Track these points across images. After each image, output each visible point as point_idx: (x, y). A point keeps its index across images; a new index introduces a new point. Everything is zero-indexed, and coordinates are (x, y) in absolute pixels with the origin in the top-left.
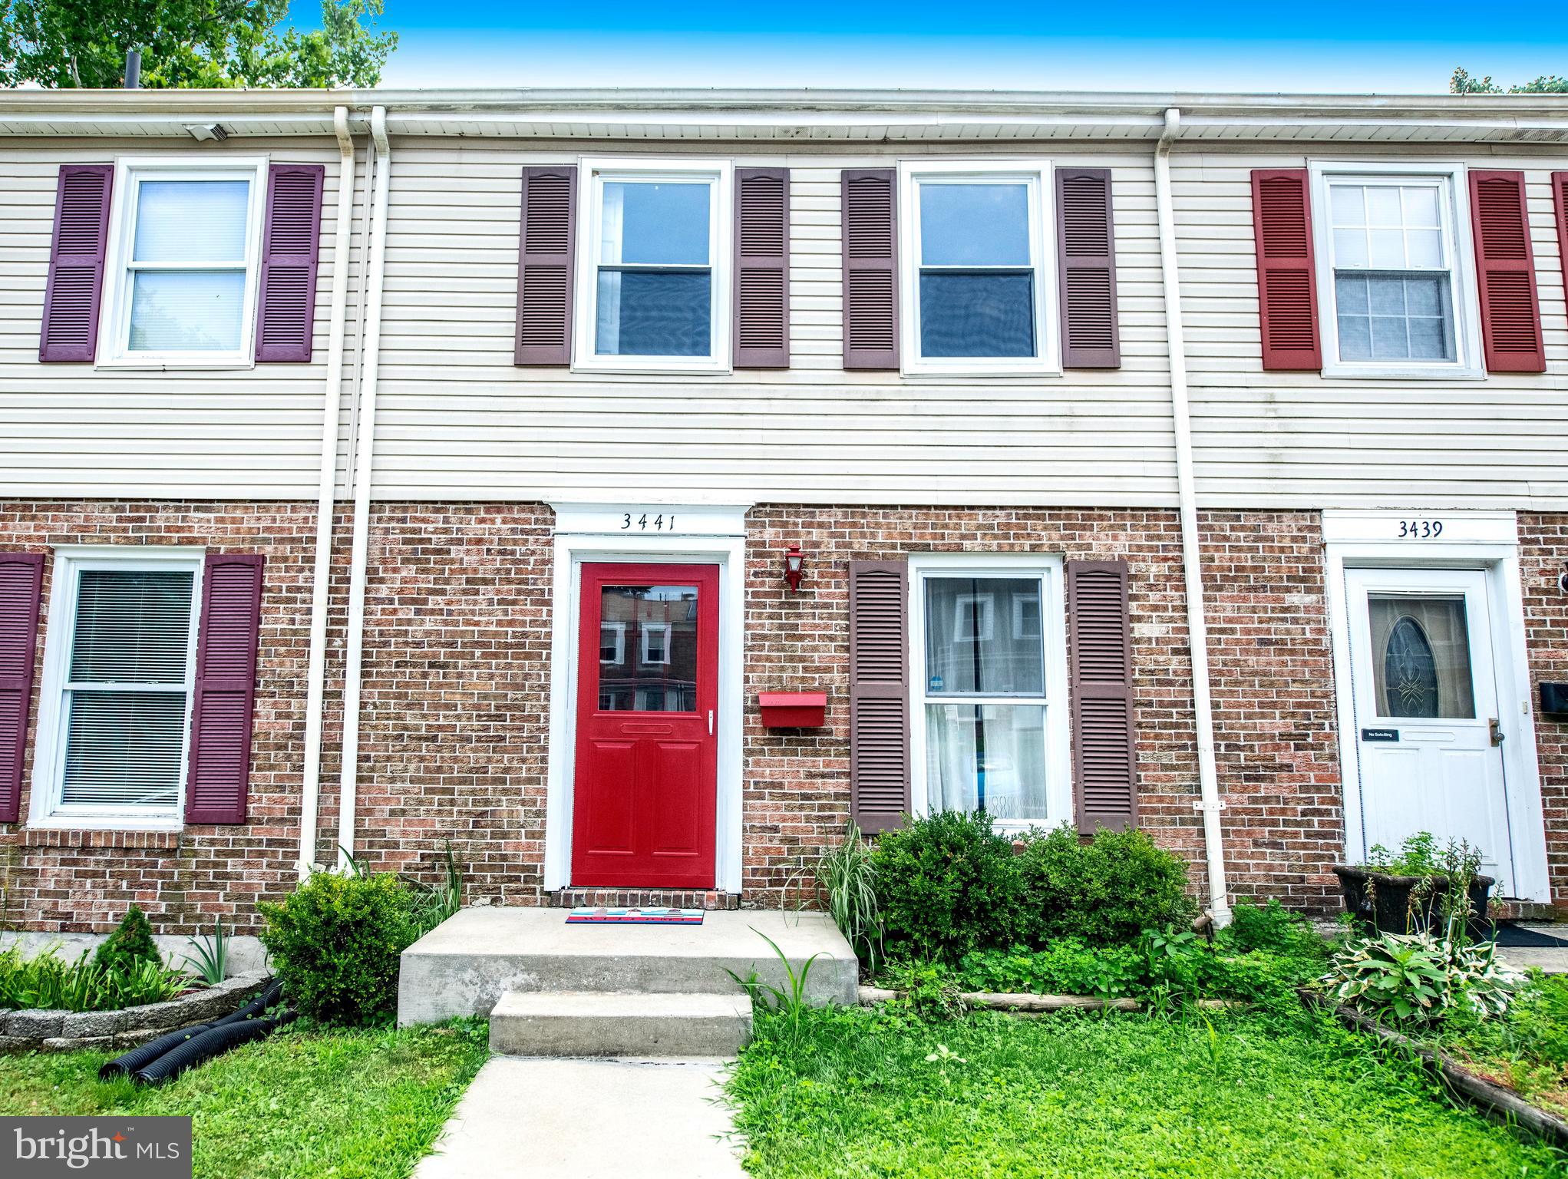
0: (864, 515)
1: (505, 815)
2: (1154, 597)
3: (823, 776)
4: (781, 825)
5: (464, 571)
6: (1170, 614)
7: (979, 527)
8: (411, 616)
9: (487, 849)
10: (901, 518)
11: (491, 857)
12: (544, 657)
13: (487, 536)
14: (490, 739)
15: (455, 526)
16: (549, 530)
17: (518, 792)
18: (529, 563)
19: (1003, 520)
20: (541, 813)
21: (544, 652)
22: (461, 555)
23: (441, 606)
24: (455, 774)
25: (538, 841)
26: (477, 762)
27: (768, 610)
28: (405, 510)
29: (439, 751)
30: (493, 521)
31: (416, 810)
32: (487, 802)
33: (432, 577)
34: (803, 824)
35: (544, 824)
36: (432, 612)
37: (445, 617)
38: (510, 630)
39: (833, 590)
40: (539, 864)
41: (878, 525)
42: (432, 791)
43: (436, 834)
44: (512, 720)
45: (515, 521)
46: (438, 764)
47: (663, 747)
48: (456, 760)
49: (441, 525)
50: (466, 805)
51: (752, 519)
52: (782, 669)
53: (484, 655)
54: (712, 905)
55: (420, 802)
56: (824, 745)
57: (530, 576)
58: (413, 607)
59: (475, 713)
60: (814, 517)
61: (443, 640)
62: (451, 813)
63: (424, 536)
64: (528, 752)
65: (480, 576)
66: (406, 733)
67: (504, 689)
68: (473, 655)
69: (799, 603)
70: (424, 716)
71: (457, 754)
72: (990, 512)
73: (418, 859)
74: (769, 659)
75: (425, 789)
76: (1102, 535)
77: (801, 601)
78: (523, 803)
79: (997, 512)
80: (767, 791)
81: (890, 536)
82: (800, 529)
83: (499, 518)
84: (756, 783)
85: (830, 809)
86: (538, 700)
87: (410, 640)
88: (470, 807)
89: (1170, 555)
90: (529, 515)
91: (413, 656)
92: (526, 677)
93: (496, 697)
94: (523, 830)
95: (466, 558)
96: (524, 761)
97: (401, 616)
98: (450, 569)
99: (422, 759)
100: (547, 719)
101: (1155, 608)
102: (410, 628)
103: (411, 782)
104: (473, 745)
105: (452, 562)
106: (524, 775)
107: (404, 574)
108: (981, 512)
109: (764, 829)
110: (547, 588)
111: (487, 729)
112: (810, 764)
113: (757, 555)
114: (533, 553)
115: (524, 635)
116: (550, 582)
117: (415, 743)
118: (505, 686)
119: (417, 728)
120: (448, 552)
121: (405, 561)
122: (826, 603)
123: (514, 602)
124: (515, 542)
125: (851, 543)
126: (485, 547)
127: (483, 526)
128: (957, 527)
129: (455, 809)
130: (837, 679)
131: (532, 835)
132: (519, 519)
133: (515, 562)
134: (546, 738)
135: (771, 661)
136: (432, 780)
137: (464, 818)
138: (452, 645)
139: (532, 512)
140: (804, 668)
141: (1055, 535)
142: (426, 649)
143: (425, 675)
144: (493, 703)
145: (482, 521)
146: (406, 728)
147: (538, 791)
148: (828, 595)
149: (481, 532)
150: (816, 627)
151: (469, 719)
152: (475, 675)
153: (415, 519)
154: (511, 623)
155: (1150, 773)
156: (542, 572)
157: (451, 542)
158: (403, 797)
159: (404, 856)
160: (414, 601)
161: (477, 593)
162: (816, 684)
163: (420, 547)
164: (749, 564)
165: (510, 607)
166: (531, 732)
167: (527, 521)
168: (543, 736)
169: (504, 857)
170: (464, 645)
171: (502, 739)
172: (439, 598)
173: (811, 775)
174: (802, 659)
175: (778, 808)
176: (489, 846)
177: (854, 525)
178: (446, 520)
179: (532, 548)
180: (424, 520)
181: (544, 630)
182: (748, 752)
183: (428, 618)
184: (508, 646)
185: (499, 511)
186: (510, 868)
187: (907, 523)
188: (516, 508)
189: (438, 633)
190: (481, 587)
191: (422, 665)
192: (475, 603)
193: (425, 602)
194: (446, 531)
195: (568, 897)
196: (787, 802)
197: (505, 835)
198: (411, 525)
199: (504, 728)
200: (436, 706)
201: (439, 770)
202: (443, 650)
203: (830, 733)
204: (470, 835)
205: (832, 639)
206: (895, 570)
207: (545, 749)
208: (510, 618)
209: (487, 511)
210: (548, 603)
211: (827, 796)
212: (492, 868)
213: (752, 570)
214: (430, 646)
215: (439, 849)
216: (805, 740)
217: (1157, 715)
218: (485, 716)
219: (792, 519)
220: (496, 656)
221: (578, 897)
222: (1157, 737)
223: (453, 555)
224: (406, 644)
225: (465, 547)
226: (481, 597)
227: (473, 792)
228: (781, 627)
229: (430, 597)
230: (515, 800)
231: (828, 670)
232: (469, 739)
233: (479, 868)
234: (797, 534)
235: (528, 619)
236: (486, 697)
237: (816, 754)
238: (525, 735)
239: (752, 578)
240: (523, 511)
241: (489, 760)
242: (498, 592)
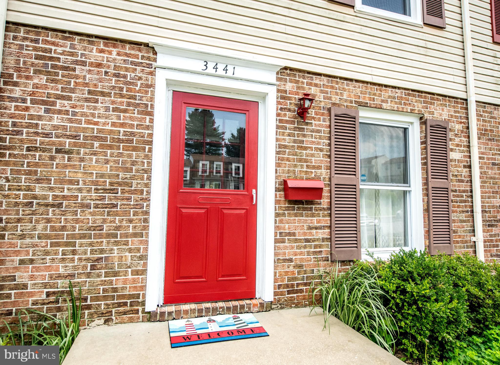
0: (337, 83)
1: (116, 259)
2: (457, 140)
3: (316, 228)
4: (294, 258)
5: (87, 85)
6: (462, 148)
7: (389, 97)
8: (42, 113)
9: (102, 285)
10: (355, 87)
11: (104, 291)
12: (147, 150)
13: (105, 62)
14: (106, 206)
15: (80, 52)
16: (151, 65)
17: (126, 243)
18: (137, 85)
19: (399, 95)
20: (144, 257)
21: (147, 147)
22: (85, 73)
23: (67, 108)
24: (77, 231)
25: (141, 277)
26: (94, 222)
27: (288, 131)
28: (38, 34)
29: (63, 215)
30: (110, 53)
31: (43, 259)
32: (102, 251)
33: (60, 86)
34: (306, 257)
35: (145, 265)
36: (59, 112)
37: (70, 117)
38: (122, 130)
39: (322, 123)
40: (141, 293)
41: (344, 89)
42: (58, 244)
43: (59, 276)
44: (122, 193)
45: (127, 55)
46: (62, 224)
47: (225, 211)
48: (77, 221)
49: (68, 49)
50: (86, 253)
51: (280, 76)
52: (295, 166)
53: (101, 146)
54: (256, 309)
55: (47, 253)
56: (317, 210)
57: (137, 94)
58: (43, 107)
59: (93, 187)
60: (312, 80)
61: (68, 133)
62: (73, 260)
63: (53, 55)
64: (134, 215)
65: (99, 89)
66: (35, 201)
67: (116, 170)
68: (92, 146)
69: (304, 129)
70: (51, 189)
71: (79, 216)
72: (394, 90)
73: (44, 296)
74: (288, 160)
75: (51, 243)
76: (438, 108)
77: (305, 127)
78: (130, 250)
79: (397, 90)
80: (286, 238)
81: (349, 96)
82: (305, 86)
83: (115, 51)
84: (281, 233)
85: (320, 247)
86: (142, 179)
87: (40, 131)
88: (89, 255)
89: (463, 121)
90: (137, 53)
91: (42, 143)
92: (134, 163)
93: (110, 177)
94: (130, 270)
95: (88, 76)
96: (131, 221)
97: (32, 112)
98: (75, 82)
99: (48, 221)
100: (149, 193)
101: (458, 145)
102: (40, 122)
103: (39, 238)
104: (92, 210)
105: (77, 77)
106: (131, 231)
107: (36, 81)
108: (390, 89)
109: (285, 260)
110: (149, 103)
111: (103, 198)
112: (309, 221)
113: (283, 98)
114: (140, 78)
115: (133, 134)
116: (152, 99)
117: (42, 209)
118: (117, 169)
119: (45, 197)
120: (74, 70)
121: (35, 72)
122: (318, 130)
123: (125, 111)
124: (127, 69)
125: (331, 97)
126: (104, 70)
127: (102, 55)
128: (380, 95)
129: (76, 257)
130: (324, 173)
131: (136, 273)
132: (130, 54)
133: (126, 83)
134: (148, 206)
135: (289, 161)
136: (57, 236)
137: (84, 263)
138: (75, 137)
139: (140, 51)
140: (307, 166)
141: (420, 105)
142: (54, 139)
143: (52, 158)
144: (108, 180)
145: (102, 51)
146: (35, 197)
147: (141, 242)
148: (319, 125)
149: (100, 59)
150: (313, 142)
151: (89, 191)
152: (94, 160)
153: (46, 42)
154: (122, 125)
155: (456, 224)
156: (147, 92)
157: (76, 62)
158: (31, 250)
159: (31, 294)
160: (44, 103)
161: (97, 101)
162: (313, 176)
163: (50, 63)
164: (278, 103)
165: (122, 114)
166: (137, 201)
167: (137, 57)
168: (145, 204)
169: (115, 290)
170: (85, 138)
171: (115, 206)
172: (66, 102)
173: (310, 228)
174: (306, 161)
175: (293, 248)
176: (104, 283)
177: (332, 87)
178: (73, 46)
179: (139, 75)
180: (53, 44)
181: (147, 132)
182: (277, 215)
183: (56, 116)
184: (120, 141)
185: (115, 46)
186: (119, 297)
187: (358, 89)
188: (128, 46)
189: (65, 128)
190: (100, 98)
191: (50, 150)
192: (95, 108)
193: (54, 104)
194: (72, 54)
195: (162, 314)
196: (297, 244)
197: (116, 274)
198: (43, 46)
199: (116, 198)
200: (62, 181)
201: (63, 228)
202: (68, 141)
203: (320, 204)
204: (88, 275)
205: (321, 150)
206: (353, 114)
207: (147, 213)
208: (122, 121)
209: (106, 45)
210: (151, 114)
211: (318, 240)
212: (105, 298)
213: (280, 106)
214: (57, 137)
215: (63, 287)
216: (307, 208)
217: (458, 196)
218: (101, 189)
219: (301, 80)
220: (110, 147)
221: (170, 313)
222: (459, 207)
223: (77, 72)
224: (37, 134)
225: (87, 68)
226: (100, 105)
227: (91, 244)
228: (295, 141)
229: (58, 101)
230: (124, 249)
231: (319, 168)
232: (88, 206)
233: (97, 299)
234: (303, 88)
235: (135, 123)
236: (102, 176)
237: (313, 215)
238: (132, 203)
239: (279, 111)
240: (133, 49)
241: (104, 221)
242: (113, 102)
